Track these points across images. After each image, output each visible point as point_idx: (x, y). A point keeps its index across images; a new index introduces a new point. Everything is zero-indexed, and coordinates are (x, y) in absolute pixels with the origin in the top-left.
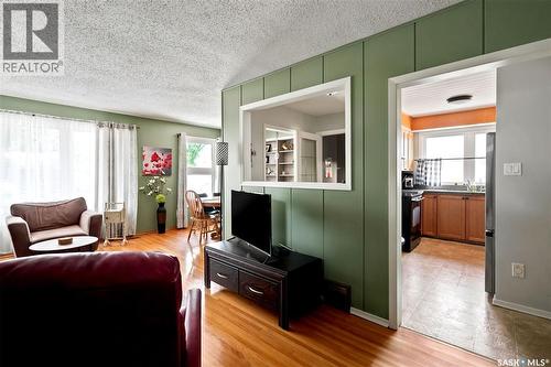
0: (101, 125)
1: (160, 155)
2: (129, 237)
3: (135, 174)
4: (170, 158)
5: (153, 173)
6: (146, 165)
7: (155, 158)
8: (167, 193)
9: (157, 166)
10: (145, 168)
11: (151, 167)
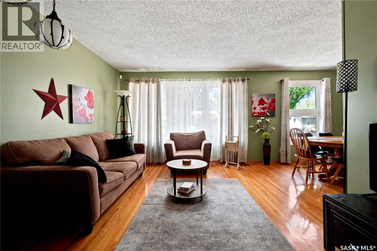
0: (224, 81)
1: (265, 100)
2: (242, 164)
3: (246, 115)
4: (274, 101)
5: (260, 115)
6: (255, 108)
7: (261, 102)
8: (272, 132)
9: (263, 109)
10: (253, 110)
11: (258, 109)
